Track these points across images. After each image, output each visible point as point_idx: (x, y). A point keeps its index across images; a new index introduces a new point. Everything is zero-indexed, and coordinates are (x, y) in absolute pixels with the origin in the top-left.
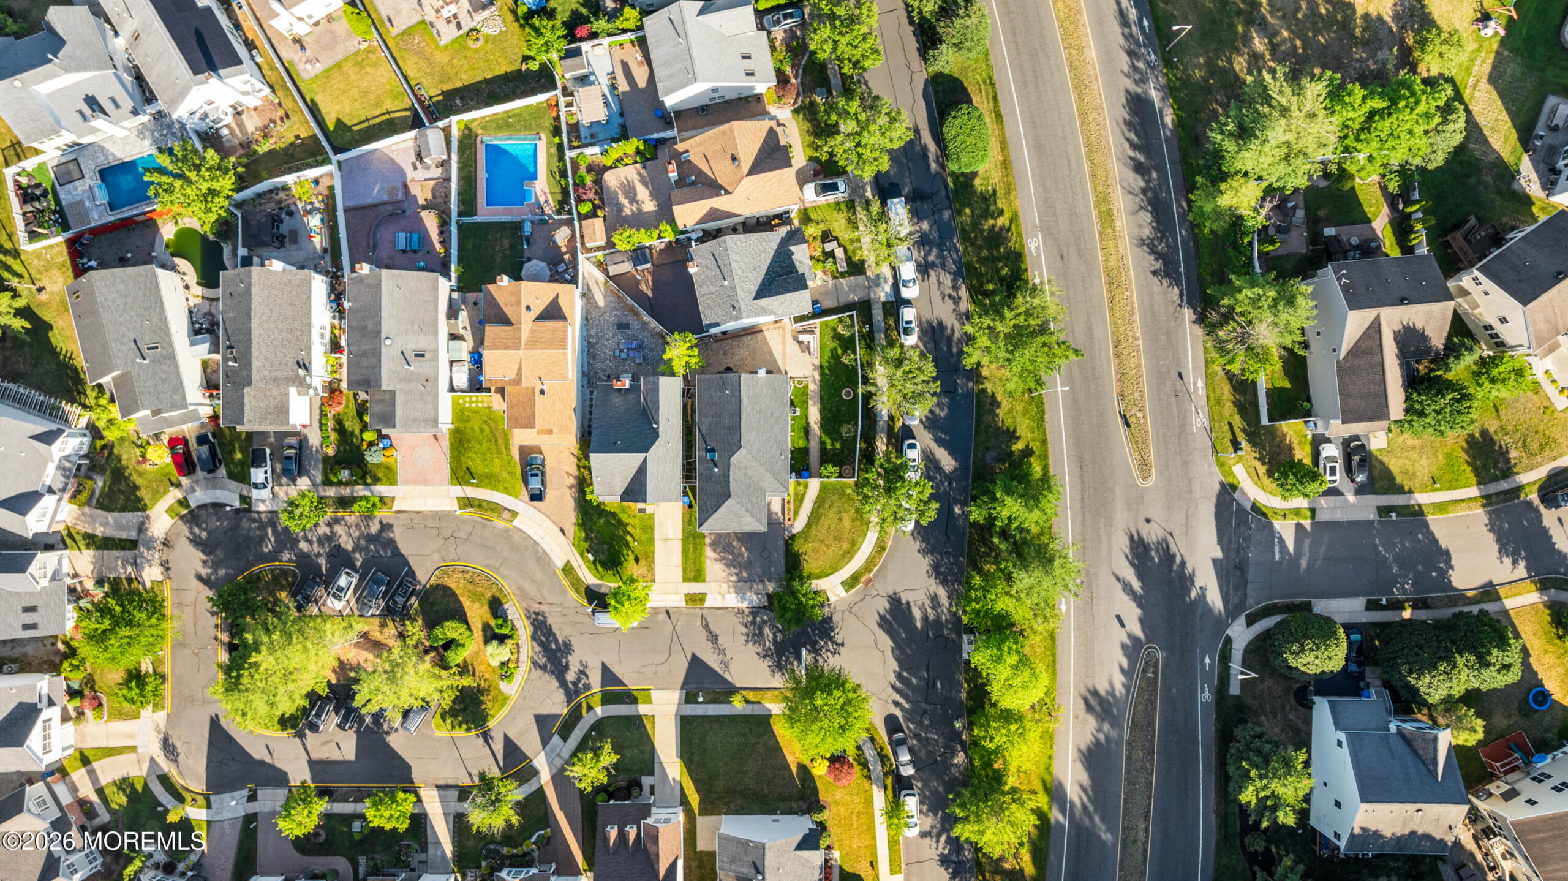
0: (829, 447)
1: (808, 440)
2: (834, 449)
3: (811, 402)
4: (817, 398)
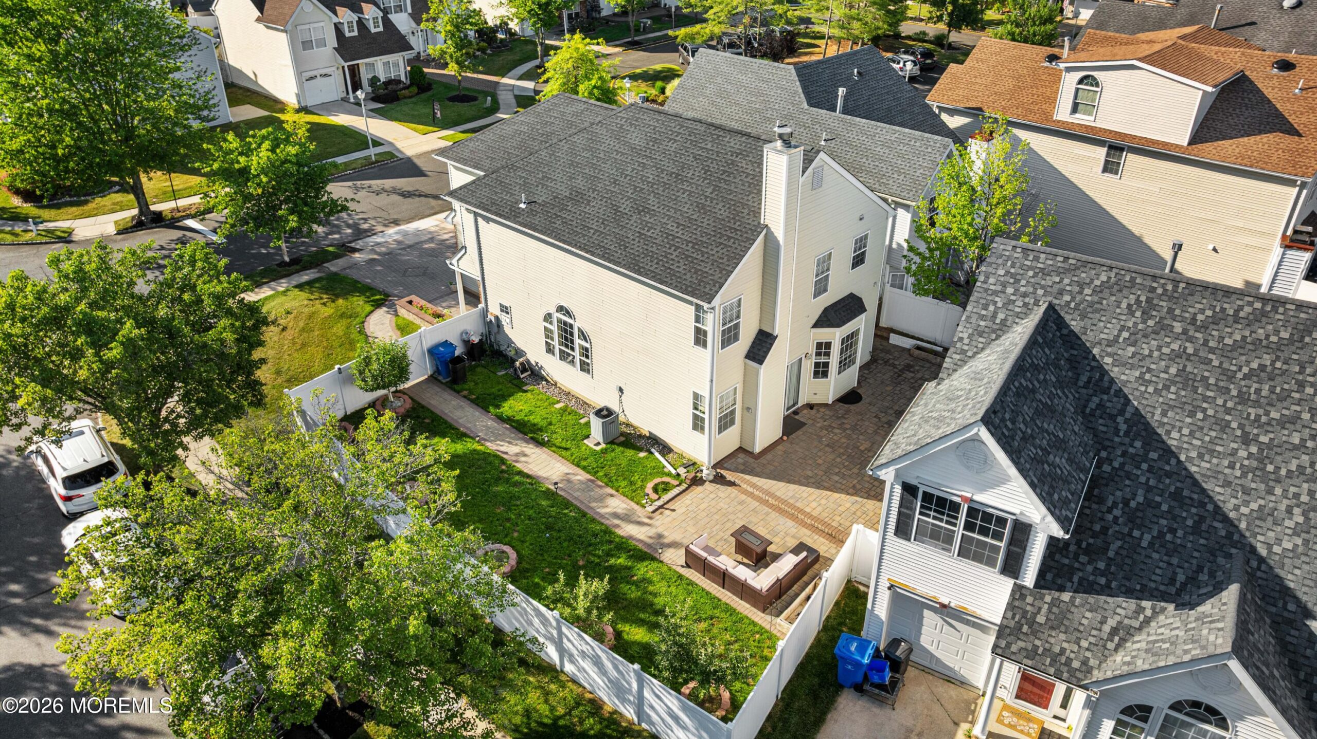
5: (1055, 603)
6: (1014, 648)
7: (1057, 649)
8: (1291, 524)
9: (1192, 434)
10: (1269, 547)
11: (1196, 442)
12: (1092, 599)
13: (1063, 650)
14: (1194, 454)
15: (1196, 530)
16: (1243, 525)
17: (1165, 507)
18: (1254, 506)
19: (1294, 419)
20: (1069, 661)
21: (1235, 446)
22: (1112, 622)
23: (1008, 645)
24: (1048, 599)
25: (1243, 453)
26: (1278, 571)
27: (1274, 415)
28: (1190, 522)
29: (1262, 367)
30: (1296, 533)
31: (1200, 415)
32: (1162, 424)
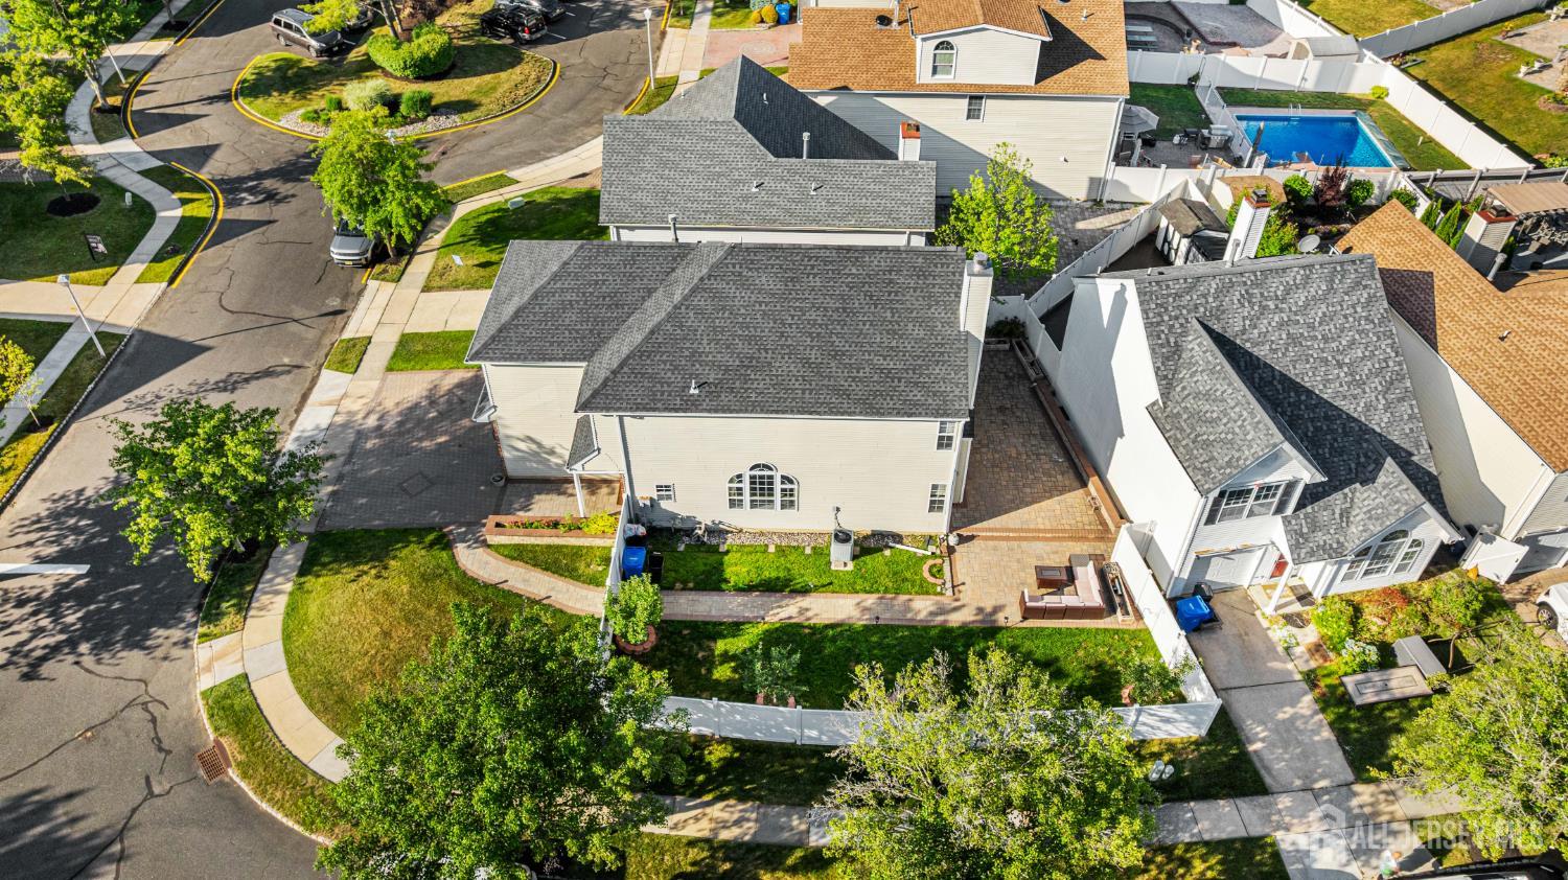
0: (720, 646)
1: (749, 589)
2: (710, 662)
3: (870, 600)
4: (886, 618)
5: (1306, 516)
6: (1302, 555)
7: (1322, 543)
8: (1381, 407)
9: (1314, 375)
10: (1379, 424)
11: (1319, 378)
12: (1321, 503)
13: (1325, 541)
14: (1321, 387)
15: (1345, 434)
16: (1363, 419)
17: (1325, 428)
18: (1362, 405)
19: (1353, 342)
20: (1331, 547)
21: (1336, 371)
22: (1338, 511)
23: (1299, 555)
24: (1302, 516)
25: (1342, 375)
26: (1389, 437)
27: (1344, 343)
28: (1340, 430)
29: (1324, 313)
30: (1386, 411)
31: (1312, 360)
32: (1296, 375)
